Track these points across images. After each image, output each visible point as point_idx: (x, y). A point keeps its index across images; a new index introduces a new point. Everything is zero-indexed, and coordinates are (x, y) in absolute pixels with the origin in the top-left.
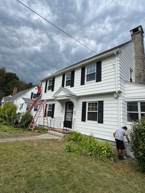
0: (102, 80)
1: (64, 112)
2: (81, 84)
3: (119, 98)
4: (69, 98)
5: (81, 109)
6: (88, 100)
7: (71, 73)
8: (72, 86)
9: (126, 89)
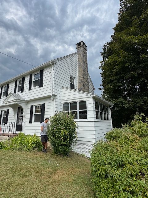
0: (43, 85)
1: (17, 116)
2: (29, 90)
3: (55, 100)
4: (16, 103)
5: (29, 112)
6: (35, 104)
7: (21, 79)
8: (22, 91)
9: (62, 93)
